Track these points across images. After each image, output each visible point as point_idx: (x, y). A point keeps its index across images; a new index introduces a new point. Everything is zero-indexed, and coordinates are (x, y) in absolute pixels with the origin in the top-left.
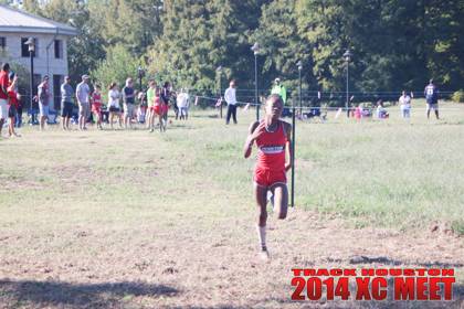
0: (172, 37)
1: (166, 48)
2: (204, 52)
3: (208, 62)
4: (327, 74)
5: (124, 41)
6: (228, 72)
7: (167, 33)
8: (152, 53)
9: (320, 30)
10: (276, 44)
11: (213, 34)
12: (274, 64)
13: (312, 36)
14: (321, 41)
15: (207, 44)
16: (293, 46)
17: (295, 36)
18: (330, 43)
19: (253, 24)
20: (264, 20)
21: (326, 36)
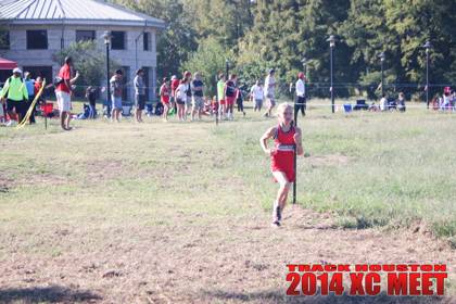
0: (262, 29)
1: (256, 41)
2: (293, 44)
3: (297, 53)
4: (414, 65)
5: (216, 34)
6: (317, 63)
7: (257, 25)
8: (242, 45)
9: (409, 22)
10: (364, 35)
11: (303, 26)
12: (362, 55)
13: (400, 27)
14: (409, 32)
15: (296, 36)
16: (381, 37)
17: (383, 28)
18: (418, 34)
19: (342, 16)
20: (353, 12)
21: (414, 27)
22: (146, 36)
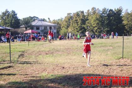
1: (71, 28)
4: (96, 32)
7: (71, 26)
8: (69, 29)
9: (95, 25)
11: (78, 26)
13: (94, 26)
14: (95, 27)
15: (77, 27)
17: (91, 26)
19: (85, 24)
20: (86, 23)
21: (96, 26)
22: (55, 27)
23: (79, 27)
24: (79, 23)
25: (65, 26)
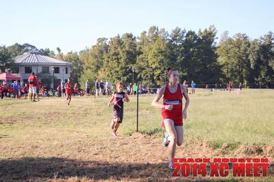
1: (104, 71)
2: (117, 72)
3: (119, 75)
4: (159, 79)
6: (125, 78)
7: (104, 65)
8: (99, 72)
9: (157, 64)
11: (120, 66)
12: (141, 76)
13: (154, 66)
14: (156, 68)
15: (118, 69)
16: (147, 69)
17: (148, 66)
18: (160, 69)
19: (134, 62)
20: (138, 61)
21: (159, 66)
22: (67, 69)
23: (122, 68)
24: (122, 61)
25: (92, 67)
